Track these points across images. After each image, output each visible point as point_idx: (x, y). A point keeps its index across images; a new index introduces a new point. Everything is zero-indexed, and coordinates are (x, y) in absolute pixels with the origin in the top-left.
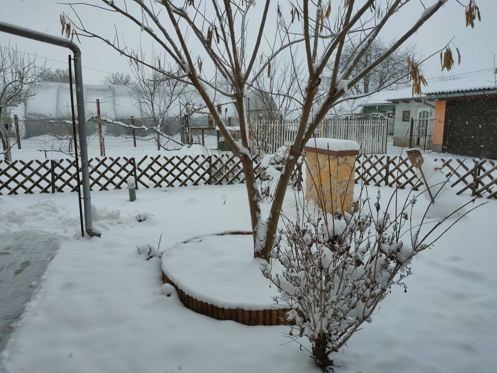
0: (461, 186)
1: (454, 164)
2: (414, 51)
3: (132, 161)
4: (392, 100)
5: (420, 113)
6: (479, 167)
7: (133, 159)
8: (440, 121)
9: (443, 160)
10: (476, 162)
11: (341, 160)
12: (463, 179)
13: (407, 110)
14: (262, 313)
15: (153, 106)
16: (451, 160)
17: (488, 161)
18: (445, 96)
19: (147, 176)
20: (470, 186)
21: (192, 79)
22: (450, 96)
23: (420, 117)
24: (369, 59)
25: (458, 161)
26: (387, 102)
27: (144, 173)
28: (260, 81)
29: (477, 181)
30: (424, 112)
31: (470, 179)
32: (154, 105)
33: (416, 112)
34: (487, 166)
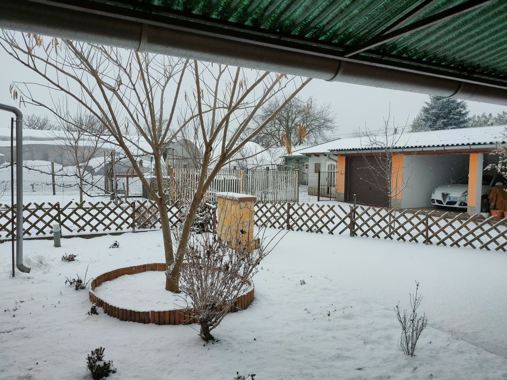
0: (343, 226)
1: (337, 209)
2: (329, 110)
3: (56, 207)
4: (305, 154)
5: (329, 166)
6: (353, 211)
7: (58, 204)
8: (341, 173)
9: (329, 206)
10: (352, 207)
11: (243, 204)
12: (343, 221)
13: (318, 162)
14: (168, 313)
15: (76, 154)
16: (334, 206)
17: (359, 206)
18: (343, 153)
19: (72, 220)
20: (348, 227)
21: (119, 142)
22: (347, 152)
23: (328, 170)
24: (290, 114)
25: (339, 206)
26: (301, 155)
27: (68, 217)
28: (185, 132)
29: (353, 223)
30: (331, 164)
31: (348, 221)
32: (78, 152)
33: (325, 164)
34: (359, 211)
